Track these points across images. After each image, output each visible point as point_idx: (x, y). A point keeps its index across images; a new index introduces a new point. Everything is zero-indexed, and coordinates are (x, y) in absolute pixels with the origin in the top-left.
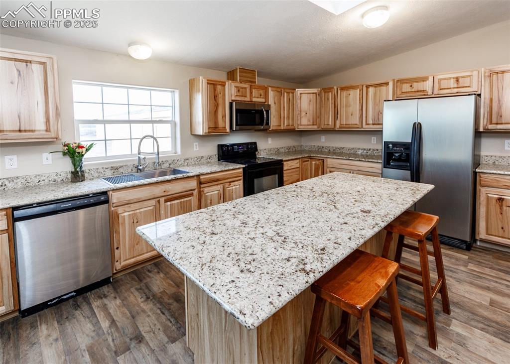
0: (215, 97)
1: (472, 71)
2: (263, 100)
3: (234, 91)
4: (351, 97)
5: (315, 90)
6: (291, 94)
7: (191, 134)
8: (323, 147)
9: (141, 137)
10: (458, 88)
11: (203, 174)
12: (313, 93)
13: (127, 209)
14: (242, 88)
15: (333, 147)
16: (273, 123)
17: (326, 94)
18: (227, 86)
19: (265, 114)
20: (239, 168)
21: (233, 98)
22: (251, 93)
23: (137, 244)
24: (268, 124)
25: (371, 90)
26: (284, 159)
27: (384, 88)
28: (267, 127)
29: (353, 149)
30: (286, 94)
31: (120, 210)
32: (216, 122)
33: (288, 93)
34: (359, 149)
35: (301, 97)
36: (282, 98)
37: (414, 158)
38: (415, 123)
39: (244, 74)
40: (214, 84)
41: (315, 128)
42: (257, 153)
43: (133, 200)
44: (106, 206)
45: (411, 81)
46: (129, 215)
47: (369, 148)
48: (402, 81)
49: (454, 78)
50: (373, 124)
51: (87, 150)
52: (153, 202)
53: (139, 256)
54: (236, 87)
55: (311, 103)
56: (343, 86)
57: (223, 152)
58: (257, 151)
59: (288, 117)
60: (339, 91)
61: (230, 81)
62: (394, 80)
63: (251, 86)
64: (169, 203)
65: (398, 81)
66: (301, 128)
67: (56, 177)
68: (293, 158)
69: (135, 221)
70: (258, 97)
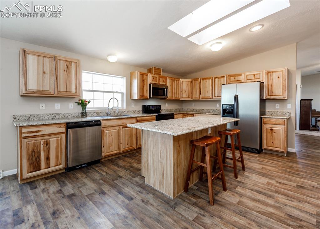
0: (143, 81)
1: (260, 72)
2: (165, 84)
3: (151, 78)
4: (207, 83)
5: (190, 80)
6: (178, 81)
7: (131, 99)
8: (193, 109)
9: (110, 99)
10: (254, 79)
11: (138, 117)
12: (189, 81)
13: (108, 129)
14: (155, 77)
15: (198, 109)
16: (169, 95)
17: (195, 81)
18: (148, 76)
19: (166, 91)
20: (154, 116)
21: (151, 82)
22: (159, 80)
23: (111, 146)
24: (167, 95)
25: (217, 80)
26: (175, 113)
27: (222, 79)
28: (166, 97)
29: (208, 110)
30: (175, 81)
31: (105, 129)
32: (143, 93)
33: (176, 81)
34: (211, 110)
35: (183, 83)
36: (173, 83)
37: (235, 111)
38: (235, 95)
39: (156, 70)
40: (143, 75)
41: (190, 99)
42: (161, 110)
43: (110, 125)
44: (100, 126)
45: (234, 76)
46: (108, 132)
47: (216, 109)
48: (230, 76)
49: (253, 75)
50: (218, 97)
51: (88, 103)
52: (118, 128)
53: (111, 152)
54: (152, 76)
55: (188, 85)
56: (203, 77)
57: (145, 108)
58: (161, 109)
59: (176, 93)
60: (201, 80)
61: (150, 74)
62: (227, 75)
63: (159, 77)
64: (124, 129)
65: (229, 76)
66: (183, 99)
67: (75, 115)
68: (179, 113)
69: (111, 135)
70: (162, 82)
